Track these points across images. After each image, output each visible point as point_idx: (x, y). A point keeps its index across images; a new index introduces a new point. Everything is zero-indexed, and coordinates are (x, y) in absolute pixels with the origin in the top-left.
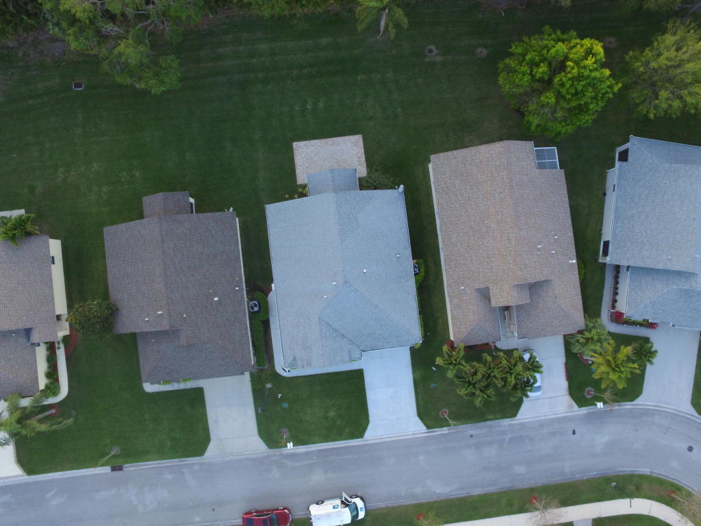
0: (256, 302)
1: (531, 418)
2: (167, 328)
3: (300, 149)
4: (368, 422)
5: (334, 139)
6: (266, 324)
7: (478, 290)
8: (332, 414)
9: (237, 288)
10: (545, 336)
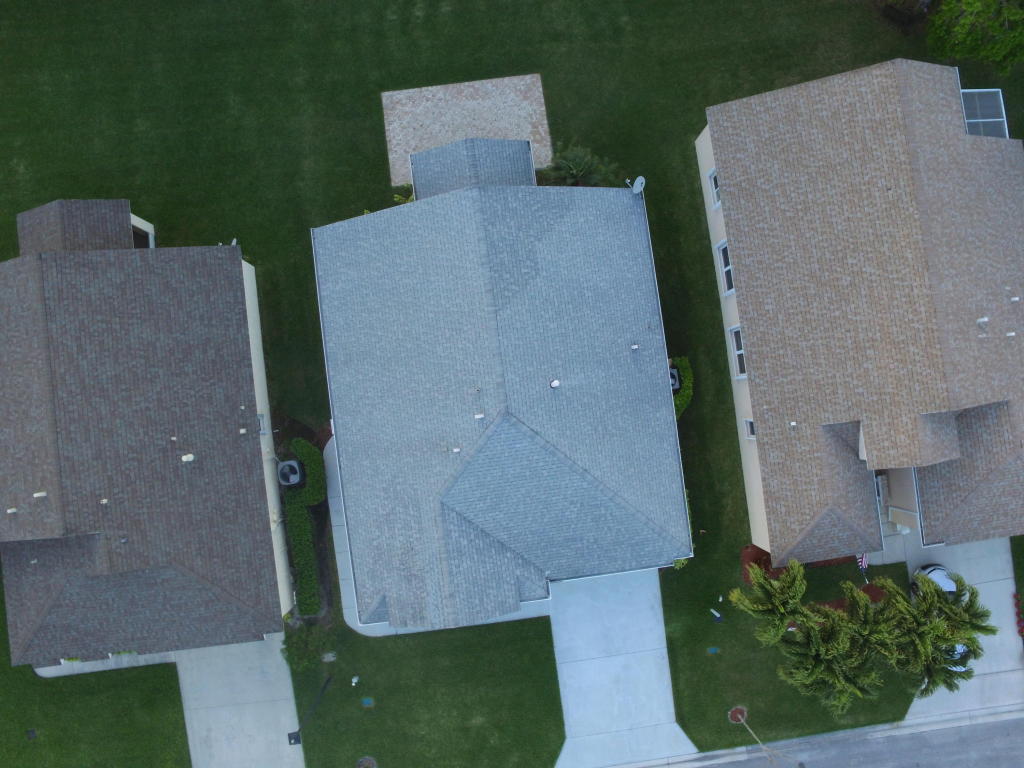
0: (294, 463)
1: (937, 723)
2: (57, 534)
3: (399, 107)
4: (561, 738)
5: (477, 84)
6: (320, 514)
7: (830, 428)
8: (478, 720)
9: (243, 431)
10: (987, 537)
